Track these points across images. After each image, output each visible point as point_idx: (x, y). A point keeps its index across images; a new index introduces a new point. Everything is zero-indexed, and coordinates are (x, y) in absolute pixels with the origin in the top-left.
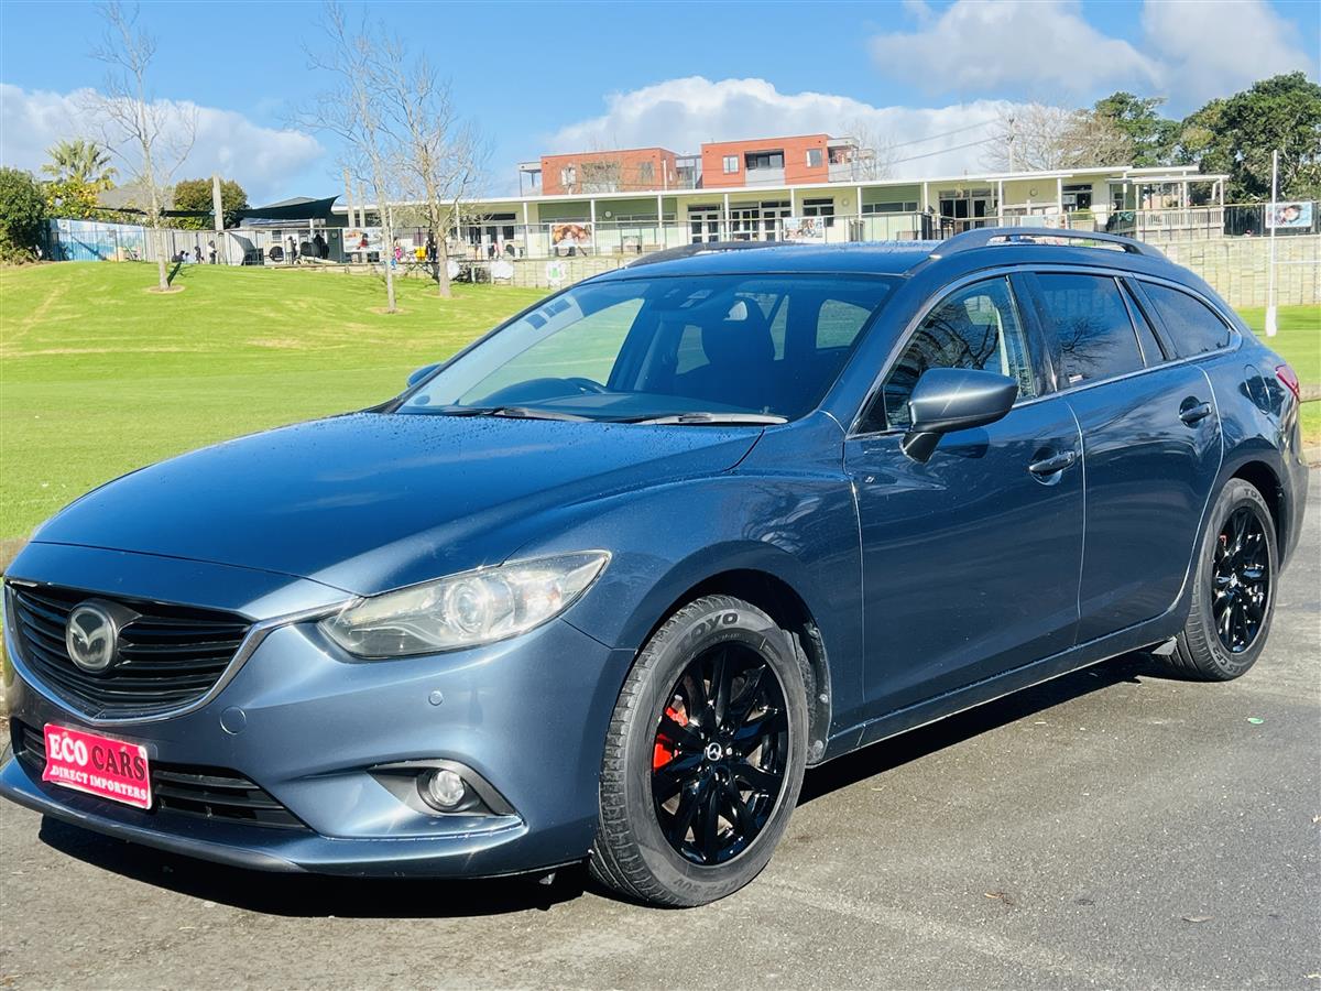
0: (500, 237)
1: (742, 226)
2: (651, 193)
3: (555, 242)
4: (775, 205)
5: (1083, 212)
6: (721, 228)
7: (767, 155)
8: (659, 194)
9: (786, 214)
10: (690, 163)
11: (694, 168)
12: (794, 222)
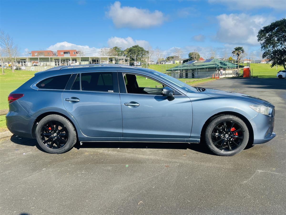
0: (23, 63)
1: (63, 62)
2: (48, 57)
3: (32, 64)
4: (68, 59)
5: (112, 62)
6: (59, 62)
7: (67, 52)
8: (49, 57)
9: (70, 61)
10: (55, 53)
11: (56, 54)
12: (71, 62)
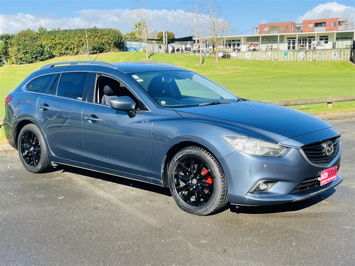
0: (236, 46)
1: (302, 43)
2: (278, 34)
3: (248, 47)
4: (312, 37)
6: (296, 44)
7: (321, 23)
11: (301, 27)
12: (316, 42)
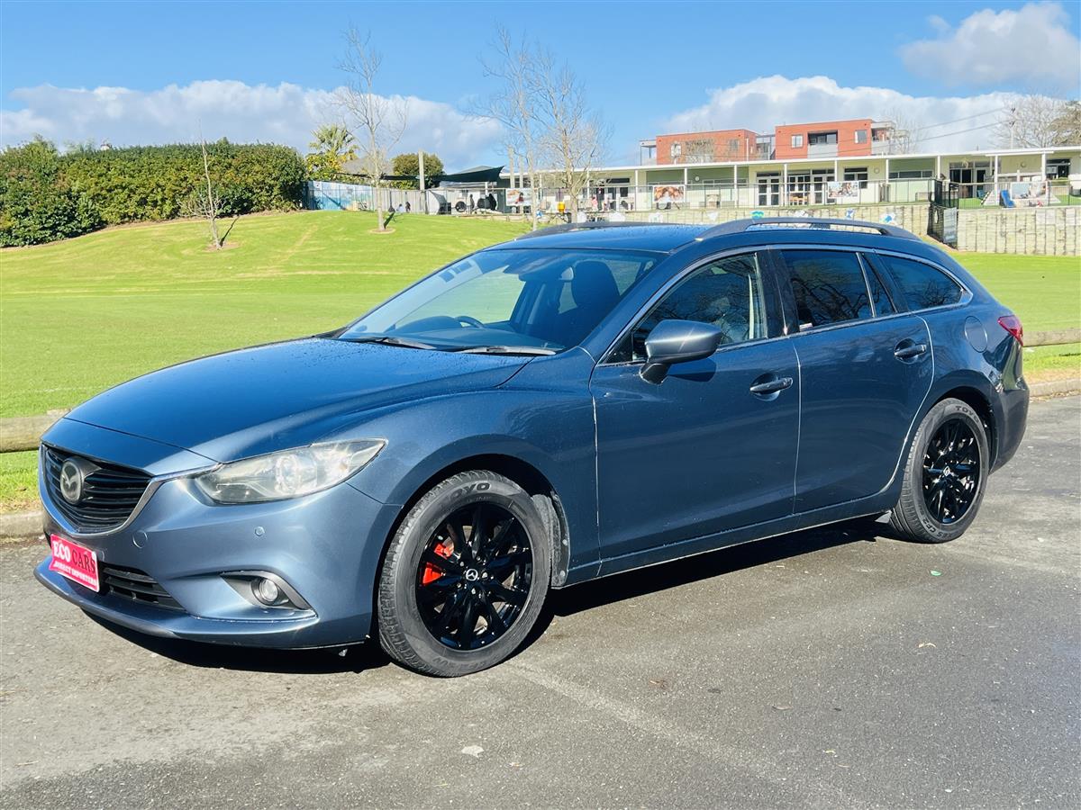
1: (797, 188)
2: (729, 163)
3: (656, 199)
4: (823, 172)
5: (1063, 180)
6: (781, 189)
7: (825, 135)
8: (736, 164)
9: (830, 179)
10: (767, 140)
11: (769, 144)
12: (835, 185)
